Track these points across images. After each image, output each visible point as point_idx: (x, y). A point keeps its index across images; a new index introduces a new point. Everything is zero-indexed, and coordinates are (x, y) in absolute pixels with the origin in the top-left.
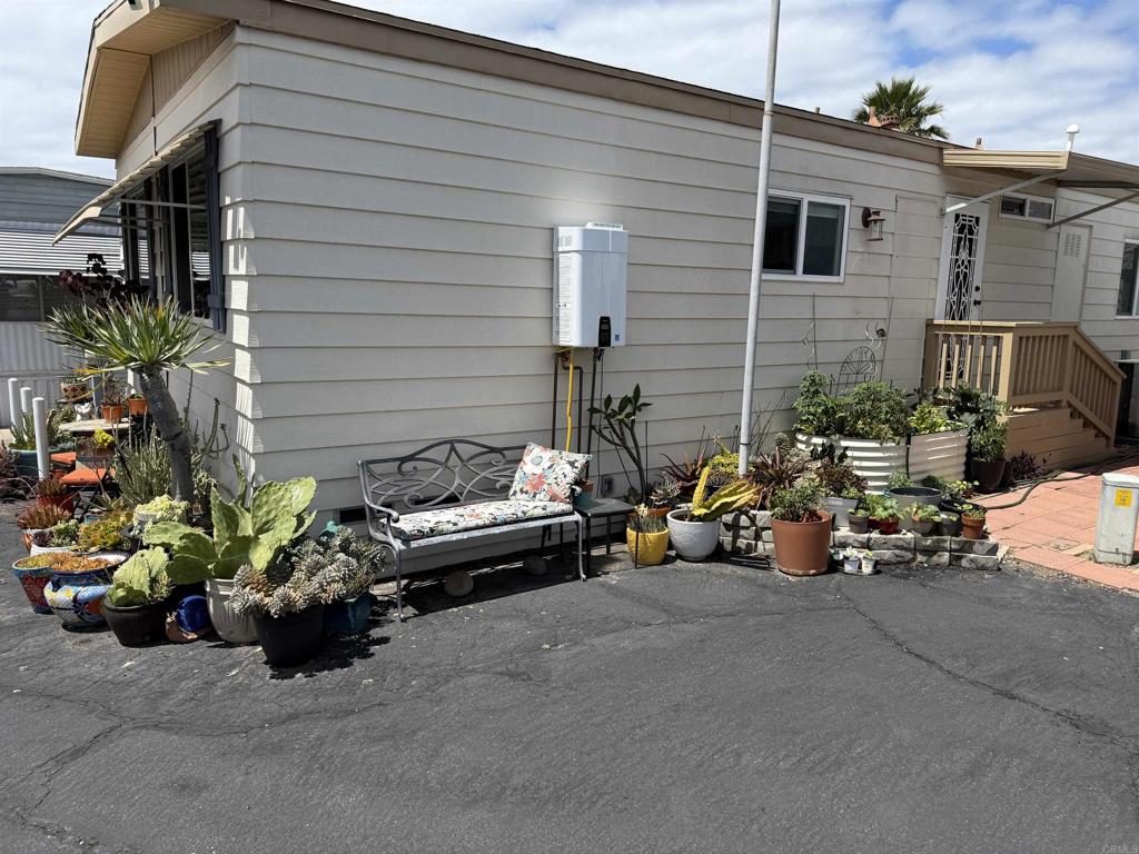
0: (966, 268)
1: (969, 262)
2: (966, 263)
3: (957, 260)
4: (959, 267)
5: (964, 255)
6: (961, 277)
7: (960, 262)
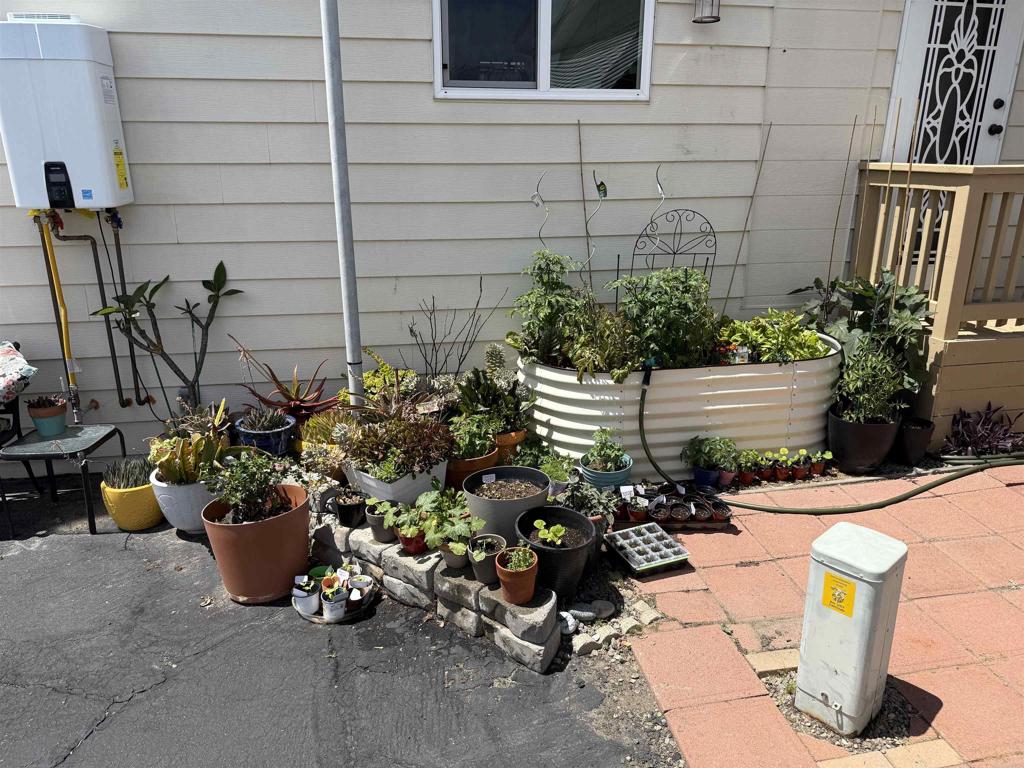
0: (969, 64)
1: (979, 54)
2: (969, 56)
3: (943, 52)
4: (949, 64)
5: (964, 41)
6: (955, 84)
7: (952, 56)
